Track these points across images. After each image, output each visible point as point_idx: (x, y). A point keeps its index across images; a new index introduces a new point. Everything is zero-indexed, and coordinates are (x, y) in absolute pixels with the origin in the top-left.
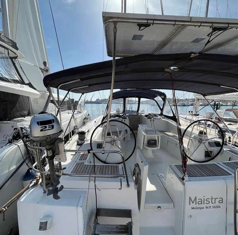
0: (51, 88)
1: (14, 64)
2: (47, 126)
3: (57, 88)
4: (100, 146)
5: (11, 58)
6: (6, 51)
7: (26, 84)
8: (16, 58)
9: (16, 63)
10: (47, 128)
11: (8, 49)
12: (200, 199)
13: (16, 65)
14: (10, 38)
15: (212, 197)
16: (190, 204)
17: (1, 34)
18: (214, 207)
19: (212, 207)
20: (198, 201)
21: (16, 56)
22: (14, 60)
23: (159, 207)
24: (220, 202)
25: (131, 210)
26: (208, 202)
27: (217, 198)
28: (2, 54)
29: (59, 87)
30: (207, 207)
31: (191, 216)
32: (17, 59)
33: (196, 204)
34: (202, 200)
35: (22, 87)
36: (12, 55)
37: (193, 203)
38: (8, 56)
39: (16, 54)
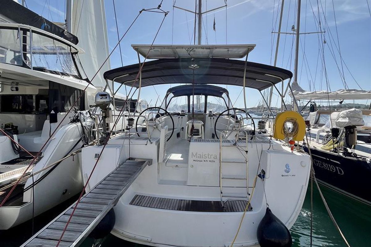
0: (108, 80)
1: (74, 59)
2: (104, 97)
3: (112, 80)
4: (144, 130)
5: (72, 54)
6: (69, 47)
7: (84, 80)
8: (76, 53)
9: (76, 58)
10: (104, 98)
11: (70, 46)
12: (200, 154)
13: (76, 60)
14: (71, 33)
15: (208, 154)
16: (192, 157)
17: (65, 30)
18: (210, 161)
19: (208, 161)
20: (198, 156)
21: (77, 51)
22: (74, 55)
23: (177, 166)
24: (215, 158)
25: (152, 160)
26: (205, 157)
27: (212, 155)
28: (65, 50)
29: (114, 80)
30: (205, 161)
31: (192, 166)
32: (77, 55)
33: (197, 158)
34: (201, 155)
35: (81, 81)
36: (73, 50)
37: (194, 156)
38: (70, 52)
39: (77, 50)
